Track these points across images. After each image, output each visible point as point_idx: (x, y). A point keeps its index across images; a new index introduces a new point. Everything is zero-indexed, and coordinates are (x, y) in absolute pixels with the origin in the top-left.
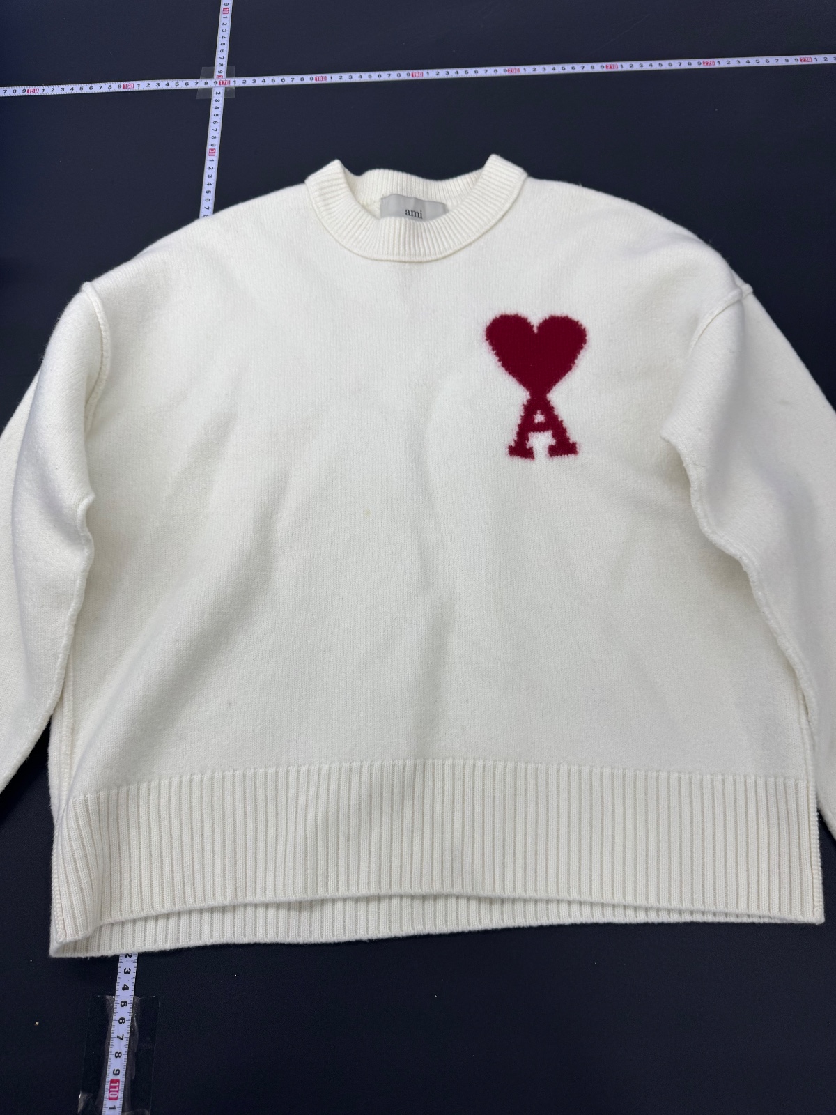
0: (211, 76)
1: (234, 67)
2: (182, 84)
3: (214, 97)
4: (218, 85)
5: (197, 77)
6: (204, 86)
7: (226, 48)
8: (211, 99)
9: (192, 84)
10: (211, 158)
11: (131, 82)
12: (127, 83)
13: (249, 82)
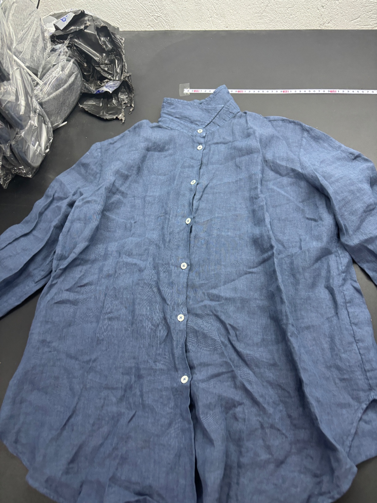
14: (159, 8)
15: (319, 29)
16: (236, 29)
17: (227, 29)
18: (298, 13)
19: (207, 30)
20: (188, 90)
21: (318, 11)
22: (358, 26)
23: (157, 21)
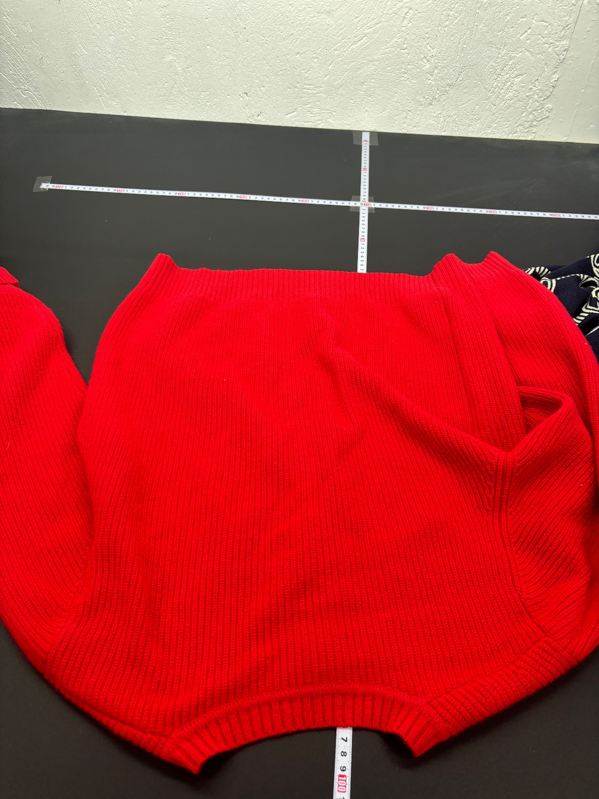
0: (359, 200)
1: (373, 198)
2: (340, 203)
3: (361, 211)
4: (363, 205)
5: (349, 199)
6: (354, 205)
7: (367, 187)
8: (359, 213)
9: (346, 203)
10: (363, 243)
11: (307, 199)
12: (305, 199)
13: (384, 205)
14: (26, 79)
15: (248, 123)
16: (138, 115)
17: (125, 114)
18: (215, 99)
19: (97, 113)
20: (47, 184)
21: (241, 99)
22: (297, 123)
23: (25, 97)
